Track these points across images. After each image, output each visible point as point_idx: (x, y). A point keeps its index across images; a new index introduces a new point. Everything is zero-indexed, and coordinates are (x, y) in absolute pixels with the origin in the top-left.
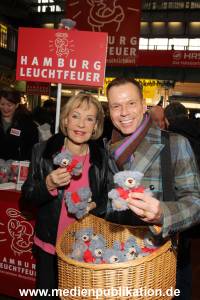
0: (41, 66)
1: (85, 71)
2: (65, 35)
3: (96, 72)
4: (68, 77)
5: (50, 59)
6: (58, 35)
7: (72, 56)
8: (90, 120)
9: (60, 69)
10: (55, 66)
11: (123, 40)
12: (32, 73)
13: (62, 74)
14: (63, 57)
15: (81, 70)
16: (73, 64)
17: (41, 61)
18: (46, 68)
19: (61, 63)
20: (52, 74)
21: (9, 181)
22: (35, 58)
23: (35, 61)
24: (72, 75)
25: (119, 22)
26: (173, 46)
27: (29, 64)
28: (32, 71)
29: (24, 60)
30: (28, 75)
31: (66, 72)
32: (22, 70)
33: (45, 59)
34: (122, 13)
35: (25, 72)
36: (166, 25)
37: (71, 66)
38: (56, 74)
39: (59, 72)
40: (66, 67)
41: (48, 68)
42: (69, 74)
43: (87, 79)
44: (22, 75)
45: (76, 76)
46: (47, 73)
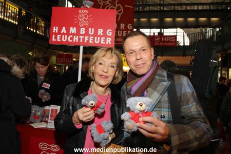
0: (68, 34)
1: (101, 36)
2: (86, 12)
3: (109, 37)
4: (88, 41)
5: (75, 29)
6: (81, 11)
7: (91, 26)
9: (82, 35)
10: (78, 33)
11: (122, 26)
12: (61, 39)
13: (84, 39)
14: (84, 27)
15: (97, 36)
16: (91, 31)
17: (68, 30)
18: (71, 34)
19: (83, 31)
20: (76, 39)
22: (64, 28)
23: (64, 30)
24: (91, 39)
25: (120, 14)
26: (154, 33)
27: (59, 32)
28: (61, 37)
29: (55, 29)
30: (58, 40)
31: (86, 37)
32: (54, 36)
33: (71, 28)
34: (122, 9)
35: (56, 38)
36: (149, 20)
37: (90, 33)
38: (79, 39)
39: (82, 37)
40: (87, 34)
41: (73, 34)
42: (89, 39)
43: (102, 42)
44: (54, 40)
45: (94, 40)
46: (72, 39)
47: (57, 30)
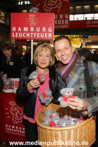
0: (22, 31)
1: (44, 33)
3: (50, 33)
4: (36, 36)
5: (27, 28)
6: (30, 16)
7: (37, 25)
8: (48, 56)
9: (32, 32)
10: (29, 31)
11: (61, 16)
12: (18, 35)
13: (33, 35)
14: (33, 26)
15: (42, 33)
16: (38, 30)
17: (22, 29)
18: (25, 32)
19: (32, 29)
20: (28, 35)
21: (10, 88)
22: (20, 28)
23: (20, 29)
24: (38, 35)
25: (59, 7)
26: (86, 18)
29: (14, 29)
31: (35, 34)
32: (13, 34)
33: (25, 28)
35: (15, 35)
36: (83, 8)
38: (30, 35)
39: (32, 34)
40: (35, 31)
41: (26, 32)
42: (37, 35)
43: (46, 37)
44: (13, 36)
45: (40, 35)
46: (25, 35)
47: (15, 29)
